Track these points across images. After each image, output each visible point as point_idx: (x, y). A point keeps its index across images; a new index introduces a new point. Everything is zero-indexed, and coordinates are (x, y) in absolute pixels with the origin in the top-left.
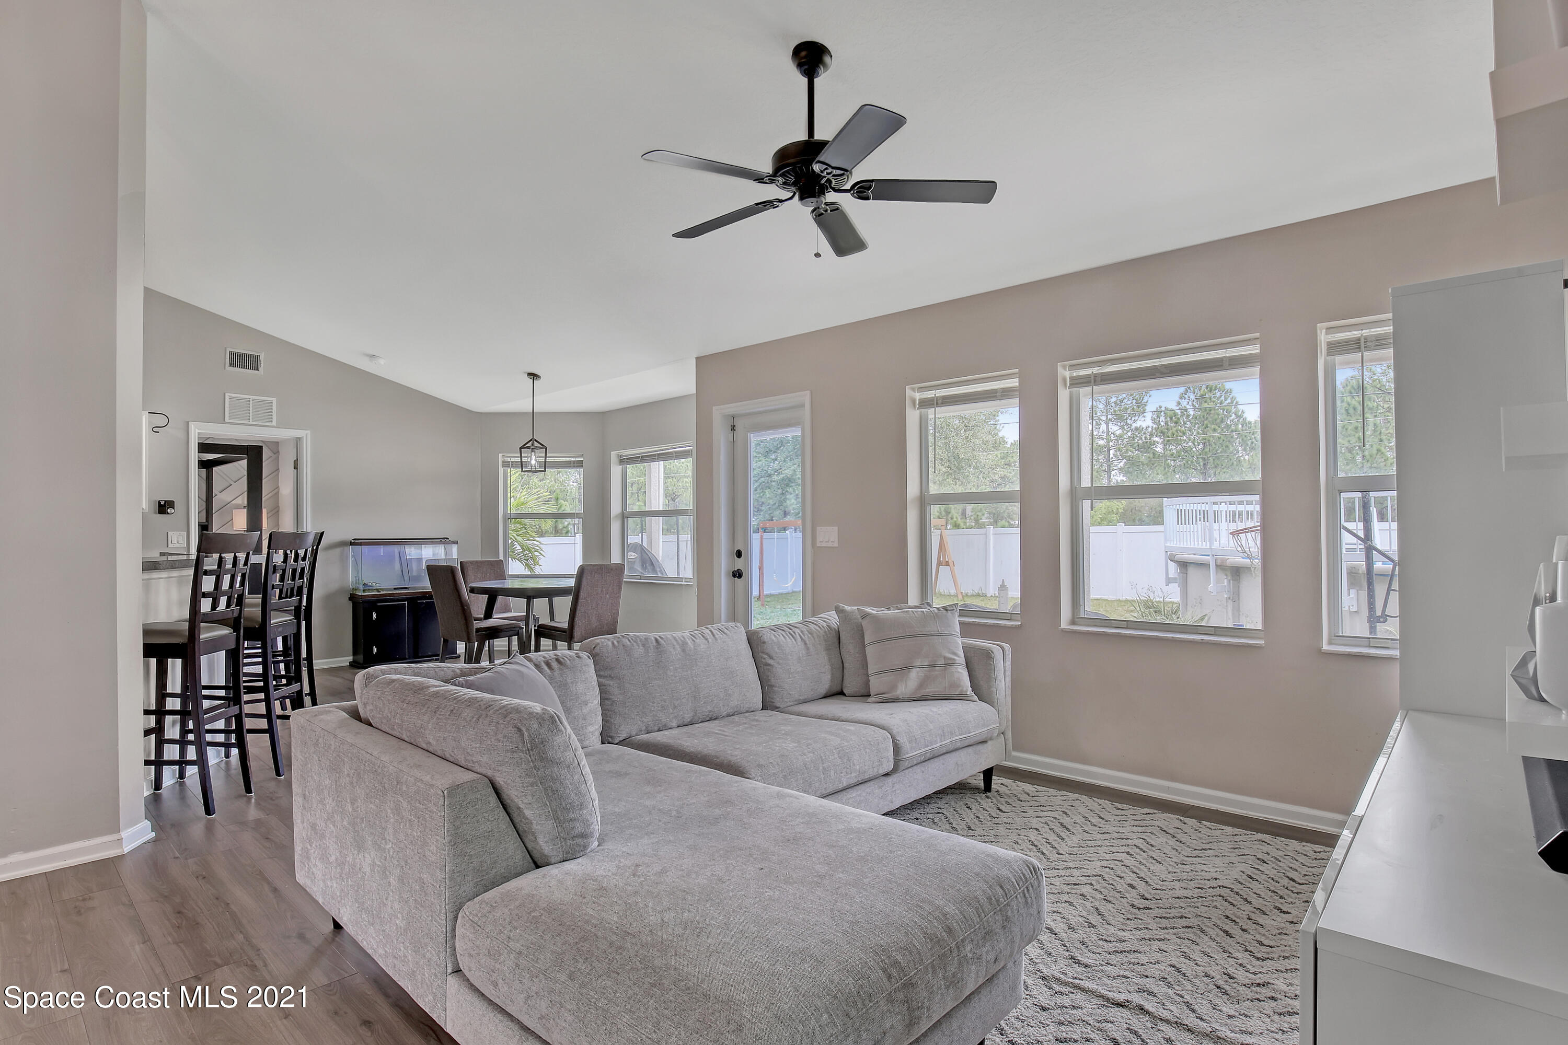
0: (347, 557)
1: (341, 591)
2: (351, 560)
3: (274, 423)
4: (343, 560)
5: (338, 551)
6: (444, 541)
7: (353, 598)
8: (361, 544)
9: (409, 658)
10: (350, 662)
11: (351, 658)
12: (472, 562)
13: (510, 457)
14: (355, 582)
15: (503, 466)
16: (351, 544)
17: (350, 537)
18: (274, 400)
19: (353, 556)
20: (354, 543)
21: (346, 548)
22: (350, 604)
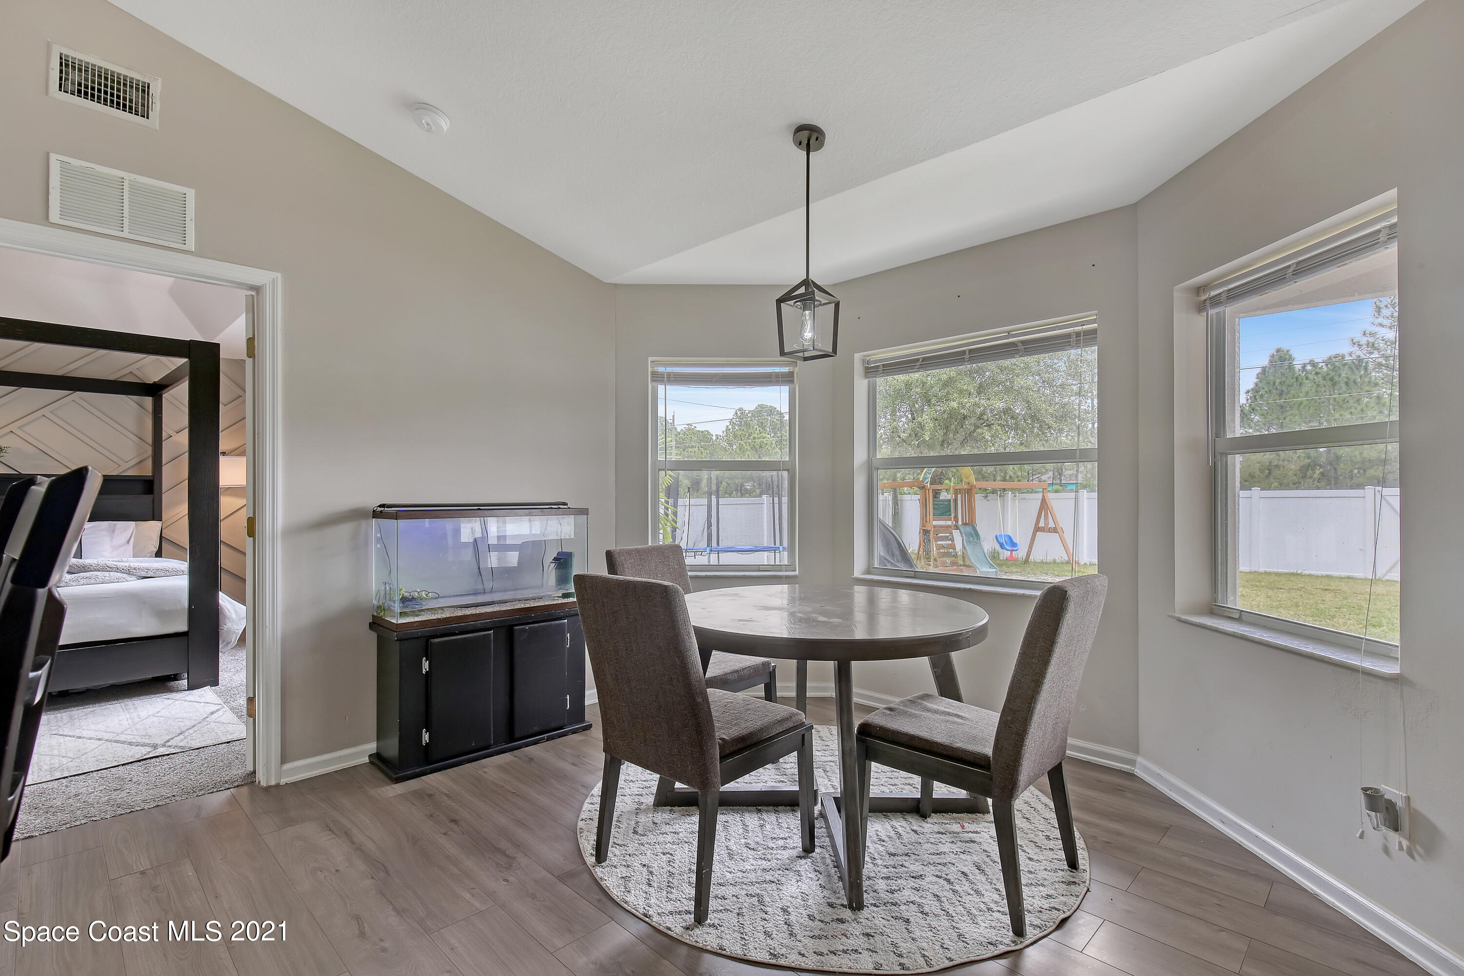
0: (366, 543)
1: (350, 613)
2: (374, 548)
3: (191, 245)
4: (358, 546)
5: (345, 529)
6: (557, 507)
7: (377, 624)
8: (396, 516)
9: (496, 744)
10: (370, 756)
11: (372, 747)
12: (629, 552)
13: (666, 365)
14: (382, 593)
15: (653, 381)
16: (376, 515)
17: (373, 502)
18: (191, 194)
19: (380, 540)
20: (382, 512)
21: (364, 523)
22: (373, 637)
